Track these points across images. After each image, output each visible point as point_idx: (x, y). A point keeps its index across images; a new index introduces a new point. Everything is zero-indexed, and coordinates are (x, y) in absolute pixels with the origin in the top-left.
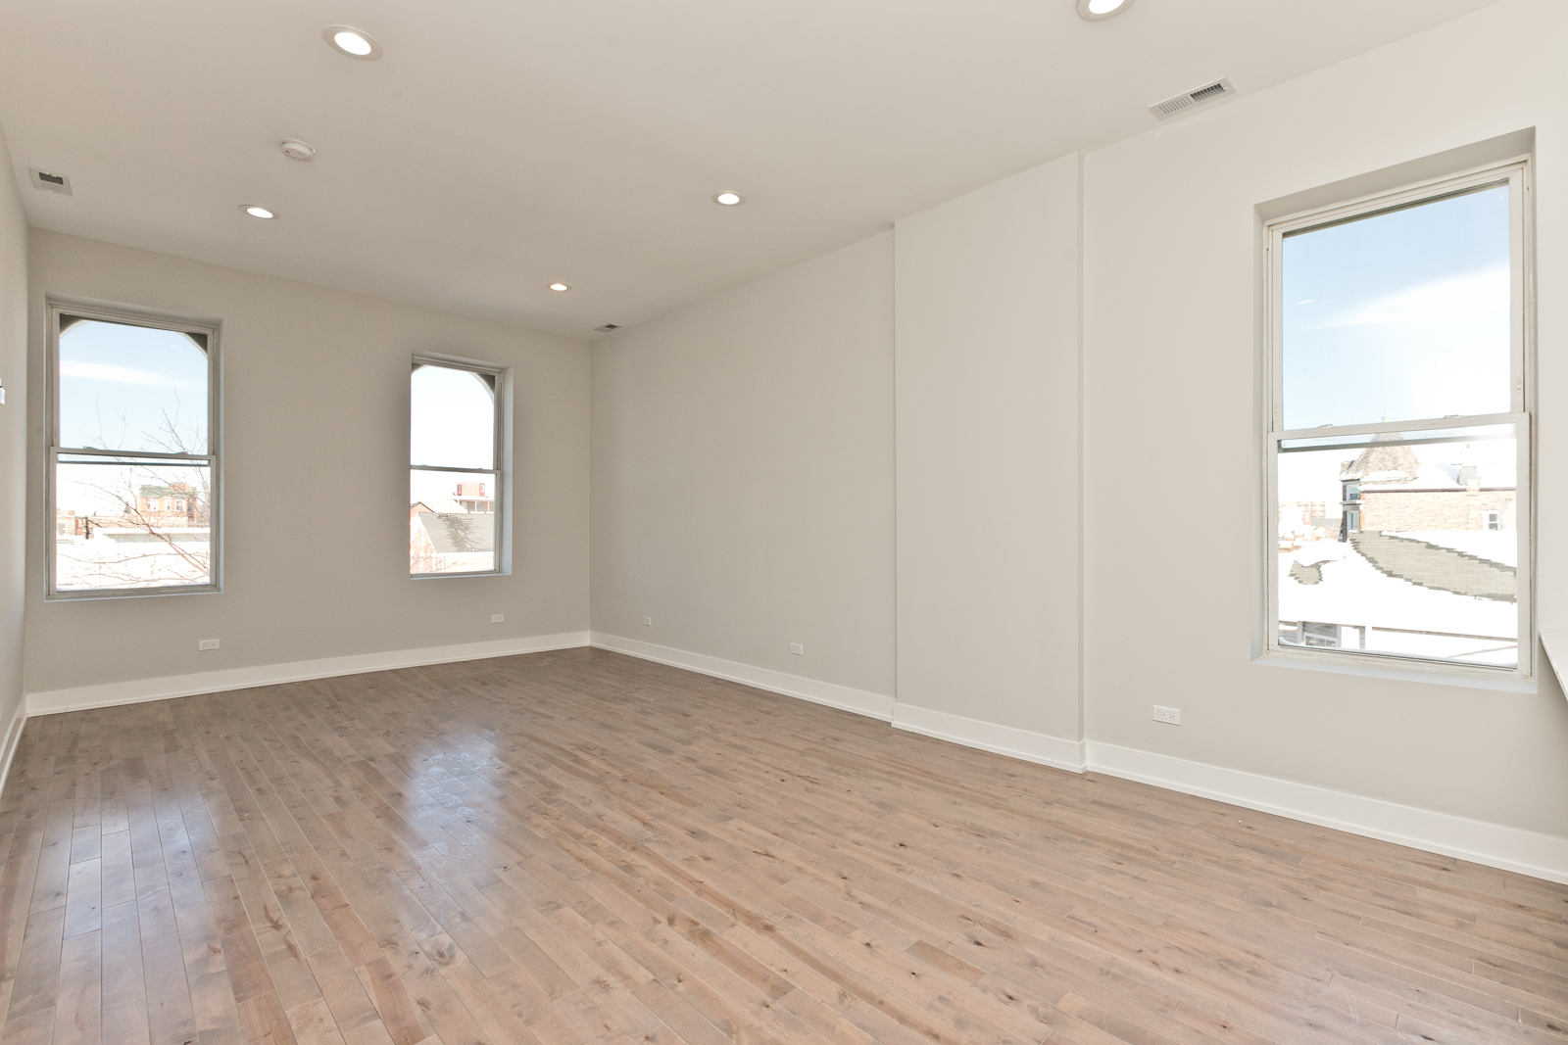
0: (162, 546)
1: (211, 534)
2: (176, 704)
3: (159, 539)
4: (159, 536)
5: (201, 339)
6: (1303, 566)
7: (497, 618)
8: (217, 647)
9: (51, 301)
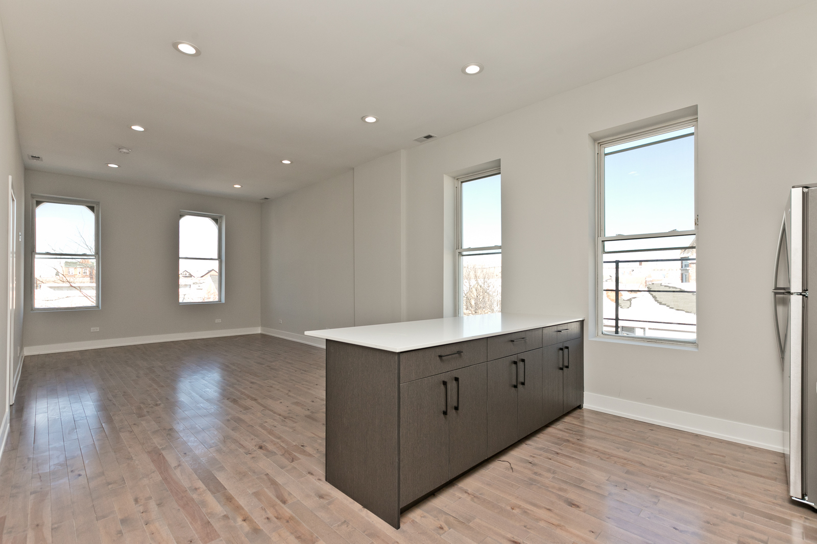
0: (76, 292)
1: (96, 287)
2: (81, 352)
3: (75, 289)
4: (74, 287)
5: (92, 208)
6: (624, 300)
7: (218, 321)
8: (98, 330)
9: (33, 196)
